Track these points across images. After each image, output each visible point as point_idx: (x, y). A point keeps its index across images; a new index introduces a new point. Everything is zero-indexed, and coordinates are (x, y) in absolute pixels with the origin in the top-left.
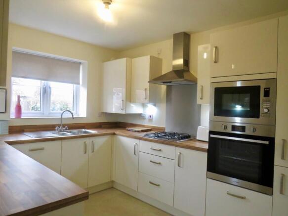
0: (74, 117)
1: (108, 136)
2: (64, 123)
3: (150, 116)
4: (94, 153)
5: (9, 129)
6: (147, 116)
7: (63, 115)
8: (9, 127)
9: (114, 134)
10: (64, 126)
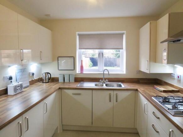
0: (110, 73)
1: (132, 91)
2: (105, 77)
3: (178, 77)
4: (118, 102)
5: (75, 79)
6: (176, 77)
7: (105, 71)
8: (75, 78)
9: (137, 90)
10: (105, 79)
